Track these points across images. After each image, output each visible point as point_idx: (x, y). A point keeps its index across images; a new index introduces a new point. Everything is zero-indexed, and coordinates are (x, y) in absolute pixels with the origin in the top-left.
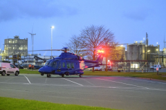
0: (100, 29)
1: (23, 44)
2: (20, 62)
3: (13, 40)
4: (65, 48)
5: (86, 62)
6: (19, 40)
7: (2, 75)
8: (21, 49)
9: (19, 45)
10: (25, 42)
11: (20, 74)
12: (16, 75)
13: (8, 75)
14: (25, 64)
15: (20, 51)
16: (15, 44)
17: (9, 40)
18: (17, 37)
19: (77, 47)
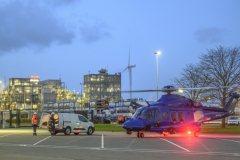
1: (114, 83)
2: (108, 112)
3: (97, 76)
4: (169, 87)
5: (206, 110)
6: (107, 75)
7: (66, 134)
8: (111, 90)
9: (106, 84)
10: (116, 79)
11: (95, 133)
12: (88, 133)
13: (76, 134)
14: (115, 115)
15: (108, 94)
16: (100, 83)
17: (90, 76)
18: (103, 72)
19: (195, 85)
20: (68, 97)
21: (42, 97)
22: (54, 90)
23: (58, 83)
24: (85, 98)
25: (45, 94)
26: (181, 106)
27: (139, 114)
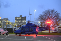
0: (53, 11)
1: (24, 20)
3: (19, 17)
4: (29, 21)
6: (22, 17)
9: (22, 20)
10: (25, 18)
15: (22, 23)
16: (20, 19)
17: (17, 17)
18: (21, 16)
19: (42, 20)
20: (10, 24)
21: (2, 24)
22: (6, 21)
23: (7, 19)
24: (15, 24)
25: (3, 23)
26: (32, 27)
27: (19, 29)
